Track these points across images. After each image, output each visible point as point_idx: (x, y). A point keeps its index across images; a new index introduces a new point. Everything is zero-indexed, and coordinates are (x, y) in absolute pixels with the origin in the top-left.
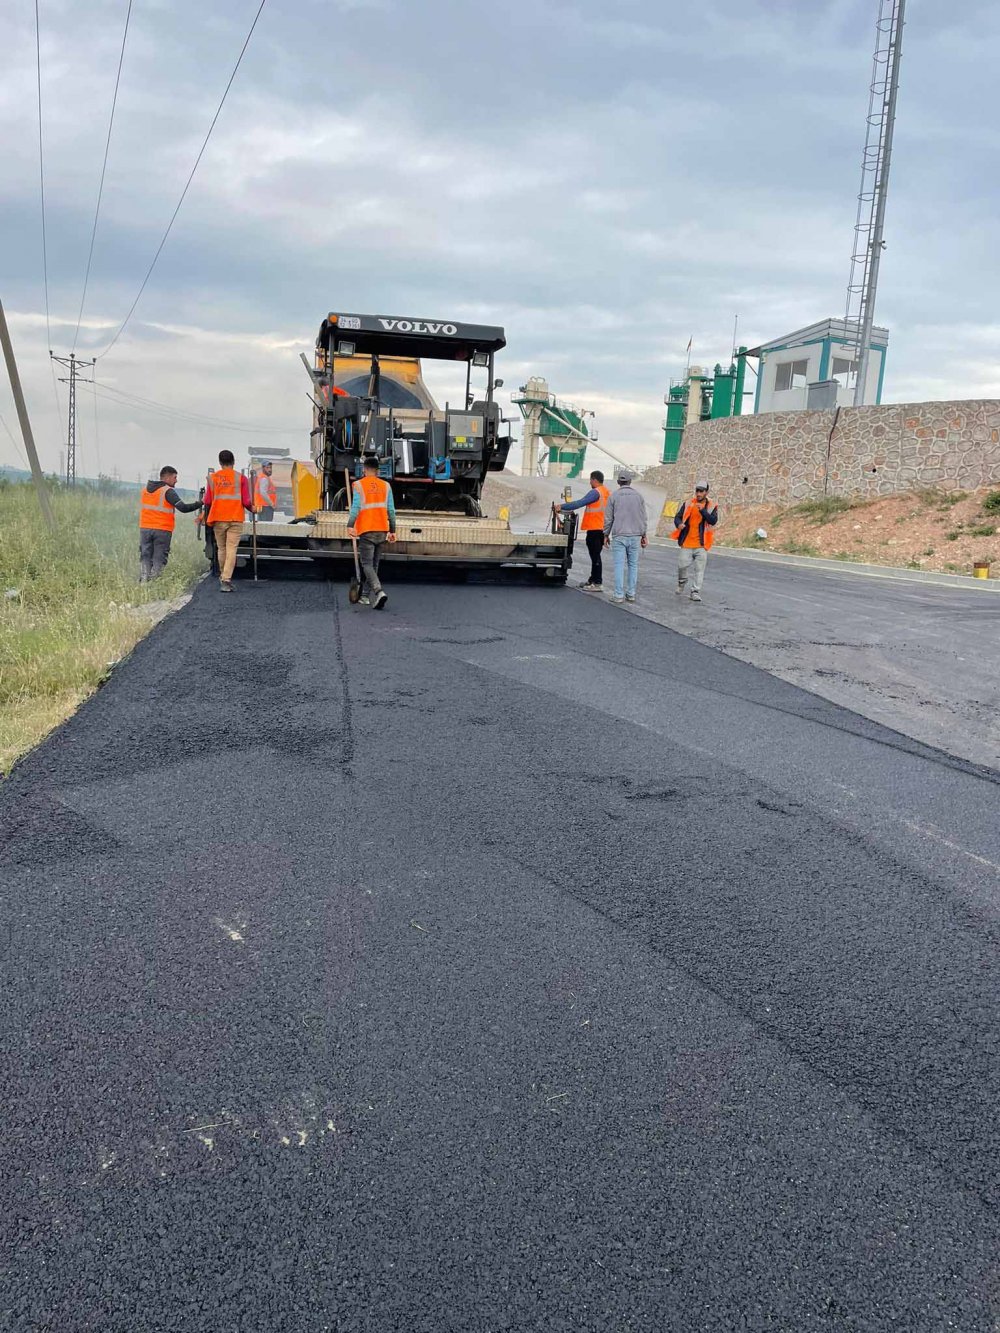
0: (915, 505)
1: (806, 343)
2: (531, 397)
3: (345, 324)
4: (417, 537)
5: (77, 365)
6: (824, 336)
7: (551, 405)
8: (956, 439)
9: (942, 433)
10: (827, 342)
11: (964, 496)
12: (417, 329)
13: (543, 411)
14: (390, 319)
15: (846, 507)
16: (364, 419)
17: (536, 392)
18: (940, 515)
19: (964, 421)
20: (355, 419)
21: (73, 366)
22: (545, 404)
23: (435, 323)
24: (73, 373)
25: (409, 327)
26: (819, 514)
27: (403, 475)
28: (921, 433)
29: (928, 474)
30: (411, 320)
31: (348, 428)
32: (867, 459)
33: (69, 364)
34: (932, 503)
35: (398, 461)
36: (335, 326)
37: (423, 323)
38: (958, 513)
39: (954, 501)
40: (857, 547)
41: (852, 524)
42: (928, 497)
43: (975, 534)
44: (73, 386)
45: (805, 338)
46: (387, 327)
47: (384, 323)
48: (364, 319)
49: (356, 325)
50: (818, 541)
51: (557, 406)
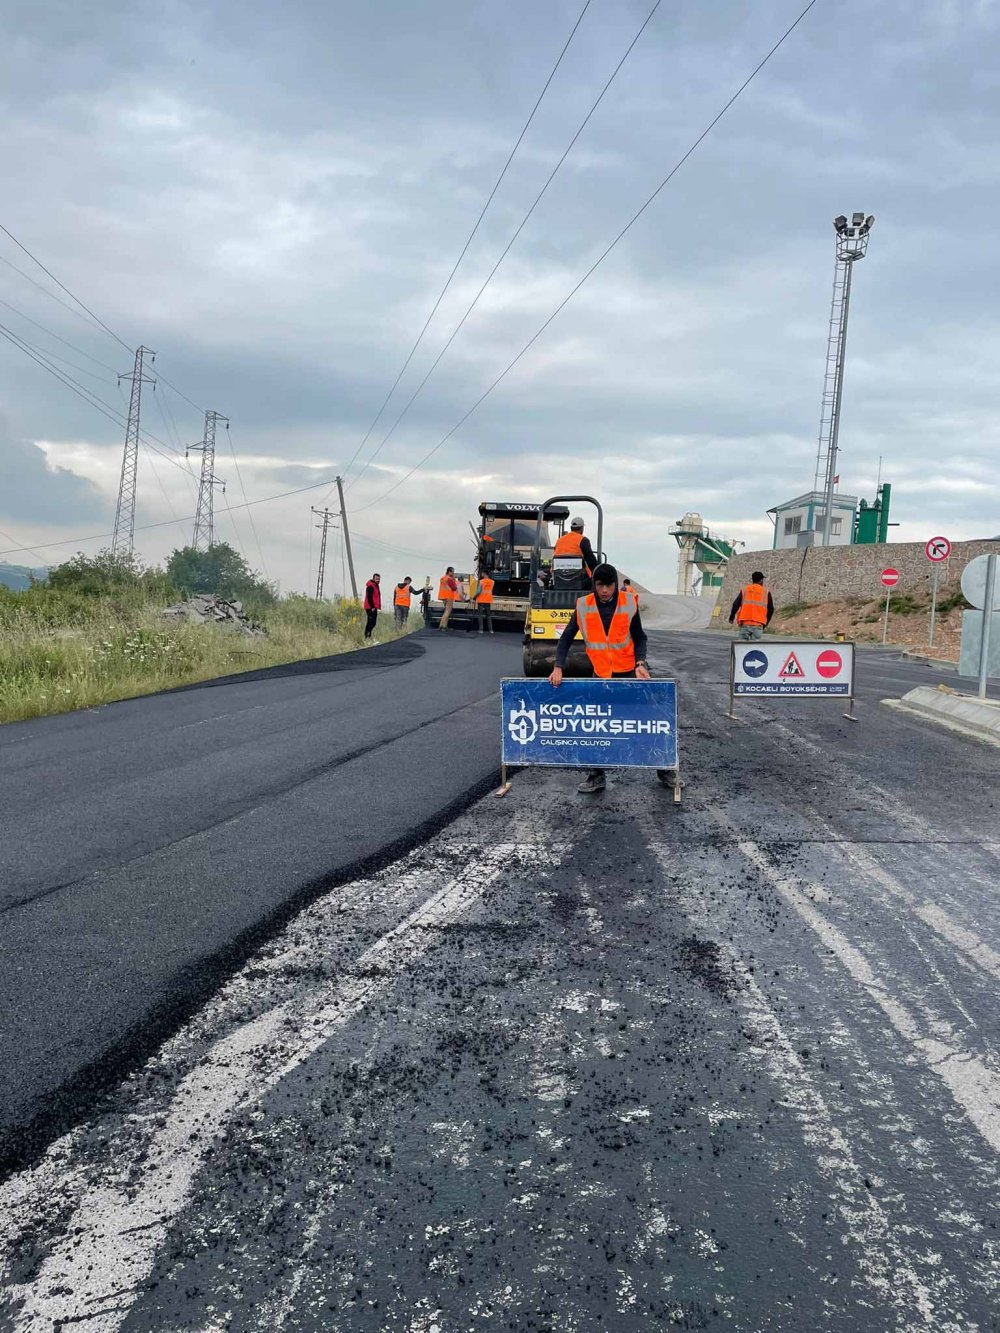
0: (842, 606)
1: (800, 506)
2: (686, 529)
3: (489, 507)
4: (519, 609)
5: (329, 516)
6: (808, 501)
7: (705, 537)
8: (869, 566)
9: (861, 563)
10: (812, 505)
11: (872, 601)
12: (524, 509)
13: (697, 542)
14: (511, 504)
15: (805, 607)
16: (498, 552)
17: (691, 525)
18: (854, 611)
19: (873, 556)
20: (493, 552)
21: (326, 517)
22: (699, 536)
24: (326, 522)
25: (520, 507)
26: (791, 612)
27: (516, 579)
28: (850, 563)
29: (853, 588)
30: (521, 505)
31: (489, 557)
32: (821, 579)
33: (324, 515)
34: (853, 604)
35: (513, 572)
36: (484, 508)
37: (527, 505)
38: (865, 610)
39: (865, 603)
40: (801, 630)
41: (806, 617)
42: (851, 601)
43: (866, 622)
44: (325, 530)
45: (800, 502)
46: (509, 508)
47: (508, 506)
49: (495, 508)
50: (783, 627)
51: (710, 537)
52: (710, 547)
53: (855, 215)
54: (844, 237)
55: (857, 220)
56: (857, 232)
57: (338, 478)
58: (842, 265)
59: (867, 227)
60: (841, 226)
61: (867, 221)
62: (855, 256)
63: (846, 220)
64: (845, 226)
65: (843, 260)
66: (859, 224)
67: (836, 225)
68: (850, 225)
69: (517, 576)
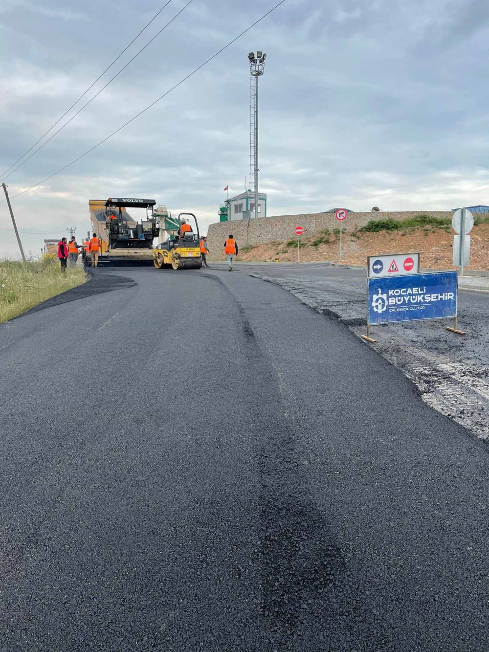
0: (270, 246)
1: (242, 199)
2: (160, 213)
3: (113, 201)
4: (136, 255)
6: (246, 196)
7: (169, 217)
8: (279, 227)
9: (276, 225)
10: (247, 198)
11: (283, 243)
12: (132, 201)
13: (165, 220)
14: (125, 199)
15: (252, 248)
16: (120, 224)
17: (162, 211)
18: (276, 248)
19: (281, 222)
20: (117, 225)
22: (166, 216)
23: (137, 199)
25: (130, 200)
26: (246, 250)
27: (131, 238)
28: (271, 226)
29: (274, 237)
30: (131, 199)
31: (116, 227)
32: (257, 234)
34: (274, 245)
35: (130, 235)
36: (111, 201)
37: (134, 199)
38: (281, 247)
39: (280, 244)
40: (254, 258)
41: (253, 252)
42: (273, 244)
43: (283, 253)
45: (241, 197)
46: (125, 201)
47: (124, 200)
48: (118, 199)
49: (117, 201)
50: (244, 258)
51: (172, 217)
52: (172, 222)
53: (258, 53)
54: (252, 63)
55: (259, 55)
56: (258, 61)
57: (3, 184)
58: (253, 77)
59: (263, 59)
60: (251, 58)
61: (264, 56)
62: (259, 73)
63: (254, 55)
64: (253, 58)
65: (253, 75)
66: (260, 57)
67: (249, 57)
68: (256, 57)
69: (132, 237)
